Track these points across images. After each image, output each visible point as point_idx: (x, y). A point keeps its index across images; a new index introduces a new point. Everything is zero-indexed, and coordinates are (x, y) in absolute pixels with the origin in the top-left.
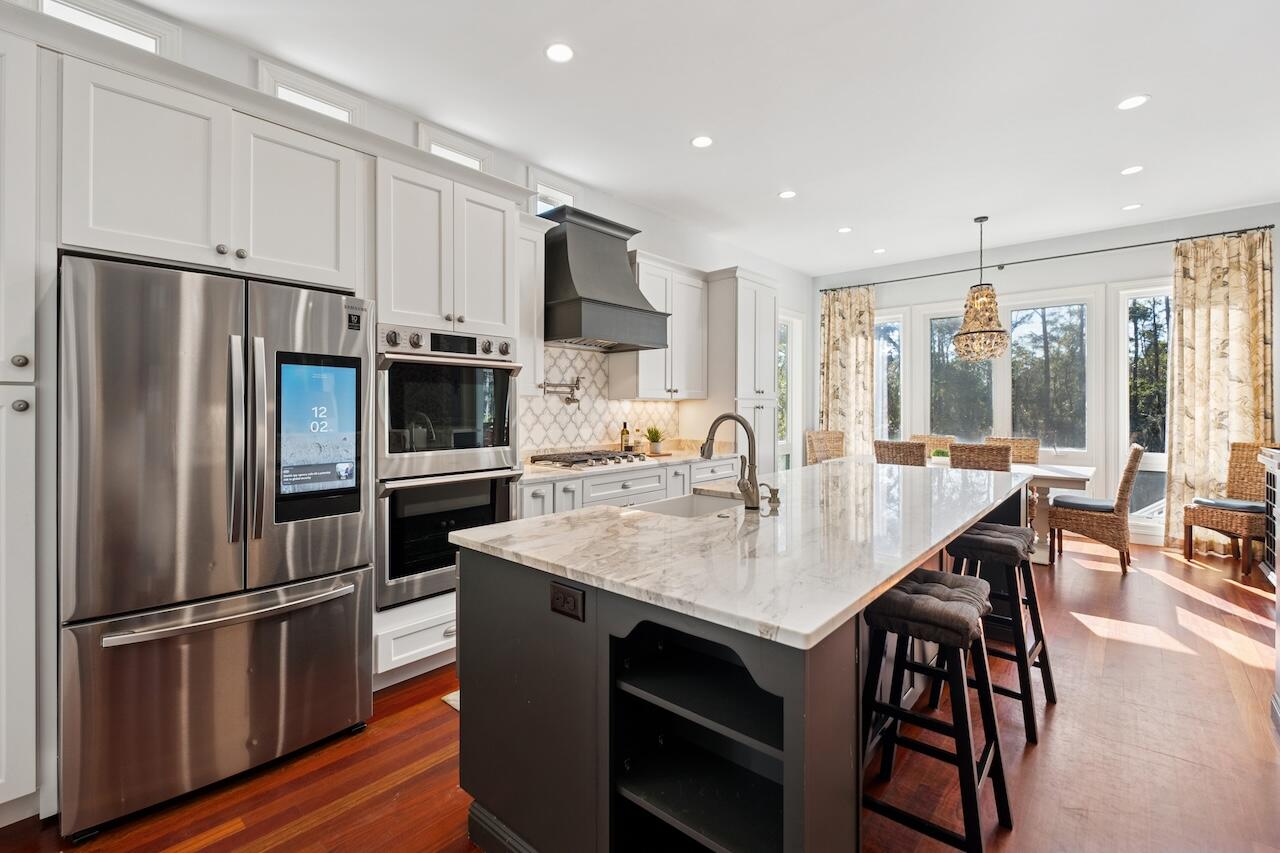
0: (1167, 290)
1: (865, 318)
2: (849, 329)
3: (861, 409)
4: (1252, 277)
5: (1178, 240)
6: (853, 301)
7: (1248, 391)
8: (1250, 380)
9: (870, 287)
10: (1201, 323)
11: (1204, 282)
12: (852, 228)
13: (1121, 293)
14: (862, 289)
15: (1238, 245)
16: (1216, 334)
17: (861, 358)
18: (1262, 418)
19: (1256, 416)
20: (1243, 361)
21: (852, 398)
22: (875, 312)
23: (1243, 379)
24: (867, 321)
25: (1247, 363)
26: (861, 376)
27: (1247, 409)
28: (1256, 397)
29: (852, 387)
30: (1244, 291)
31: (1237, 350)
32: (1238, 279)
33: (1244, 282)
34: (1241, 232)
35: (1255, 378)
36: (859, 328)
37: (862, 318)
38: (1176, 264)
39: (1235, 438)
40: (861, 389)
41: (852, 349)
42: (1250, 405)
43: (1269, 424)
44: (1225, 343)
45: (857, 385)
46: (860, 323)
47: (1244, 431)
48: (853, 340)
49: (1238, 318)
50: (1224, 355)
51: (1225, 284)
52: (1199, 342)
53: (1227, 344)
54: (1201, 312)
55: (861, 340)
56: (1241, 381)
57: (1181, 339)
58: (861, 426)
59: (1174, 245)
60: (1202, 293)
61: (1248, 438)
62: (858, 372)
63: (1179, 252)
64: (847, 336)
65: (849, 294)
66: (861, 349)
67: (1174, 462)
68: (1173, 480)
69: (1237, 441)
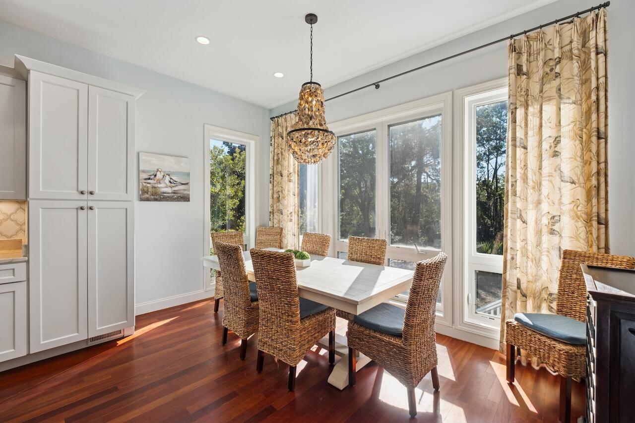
0: (502, 94)
4: (585, 66)
5: (512, 37)
7: (580, 193)
8: (582, 180)
10: (533, 121)
11: (536, 77)
15: (570, 32)
16: (548, 132)
18: (595, 223)
19: (588, 222)
20: (576, 159)
23: (575, 179)
25: (579, 162)
27: (579, 213)
28: (589, 200)
29: (286, 193)
30: (577, 80)
31: (569, 147)
32: (571, 69)
33: (576, 71)
34: (574, 17)
35: (588, 179)
38: (510, 62)
39: (567, 245)
43: (603, 230)
44: (557, 140)
47: (575, 237)
49: (570, 112)
50: (556, 154)
51: (558, 75)
52: (532, 142)
53: (559, 142)
54: (533, 109)
56: (573, 183)
57: (514, 139)
59: (508, 42)
60: (535, 88)
61: (579, 246)
63: (513, 50)
65: (285, 120)
67: (508, 267)
68: (508, 284)
69: (569, 249)
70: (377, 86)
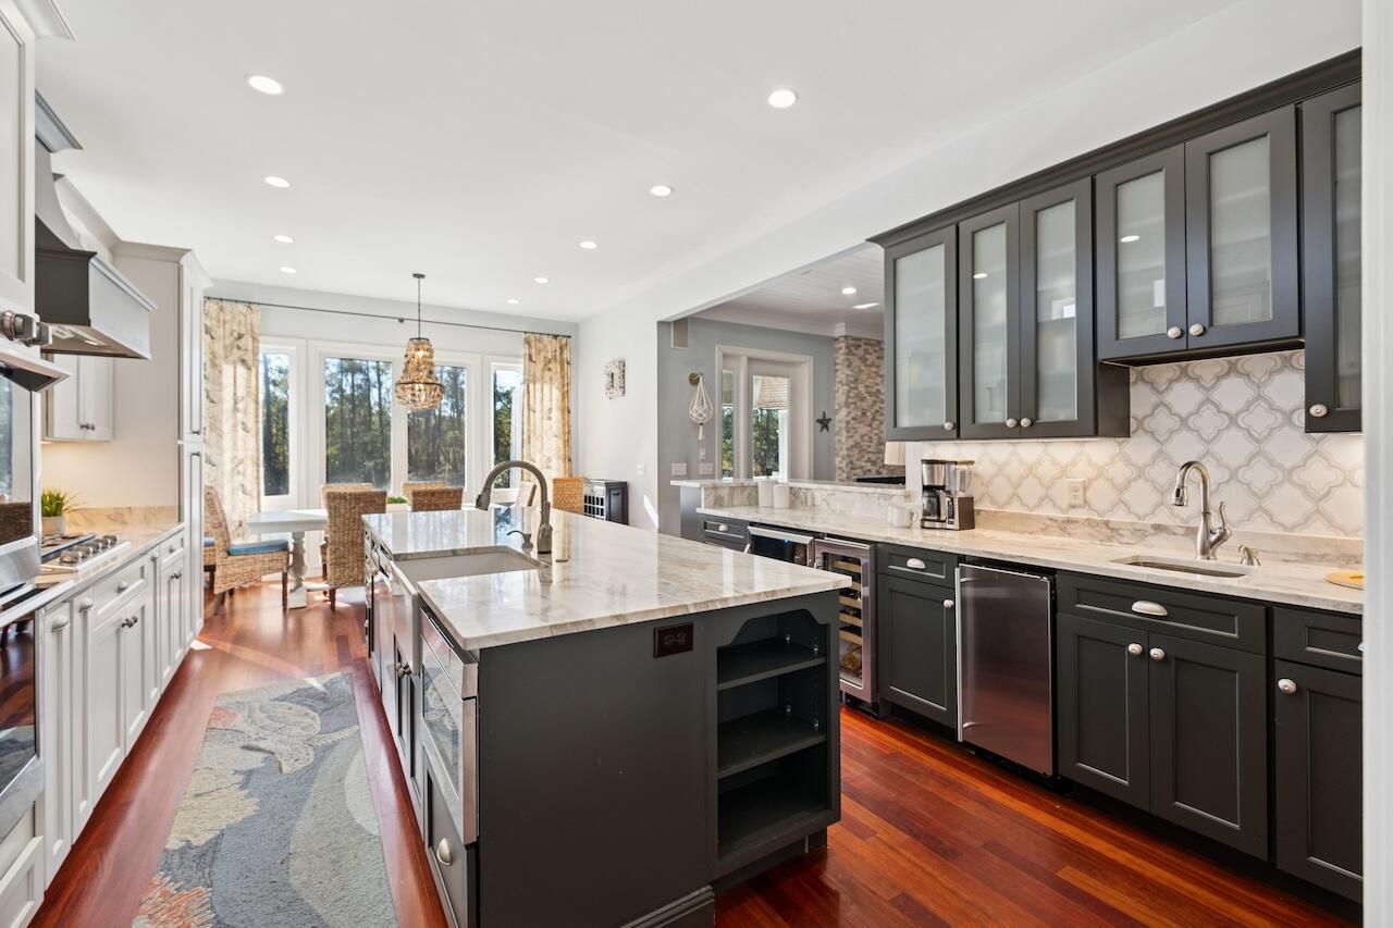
1: (247, 342)
2: (221, 353)
3: (241, 455)
4: (562, 369)
5: (526, 332)
6: (228, 318)
7: (561, 443)
8: (562, 435)
9: (253, 306)
10: (538, 395)
11: (540, 366)
12: (294, 239)
13: (492, 363)
14: (241, 307)
15: (555, 344)
16: (546, 403)
17: (241, 392)
18: (567, 461)
19: (565, 460)
20: (558, 423)
21: (227, 443)
22: (261, 338)
23: (558, 434)
24: (250, 348)
25: (559, 425)
26: (240, 416)
28: (565, 447)
29: (226, 427)
30: (559, 376)
31: (556, 415)
32: (555, 366)
33: (559, 370)
34: (556, 337)
35: (564, 435)
36: (237, 354)
37: (242, 343)
38: (524, 350)
40: (240, 432)
41: (227, 379)
42: (562, 452)
43: (570, 464)
44: (550, 410)
45: (235, 426)
46: (239, 348)
48: (227, 369)
49: (556, 394)
50: (550, 418)
51: (550, 370)
52: (538, 408)
53: (552, 411)
54: (538, 386)
55: (241, 370)
56: (557, 436)
57: (529, 405)
58: (241, 477)
59: (524, 335)
60: (538, 374)
62: (235, 410)
63: (528, 342)
64: (217, 362)
65: (221, 309)
66: (240, 381)
69: (557, 477)
70: (401, 320)
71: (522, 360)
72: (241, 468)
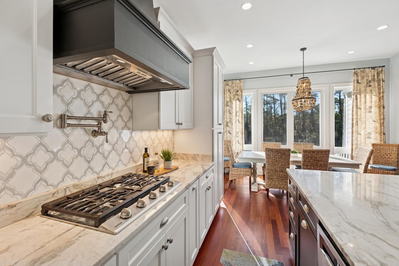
0: (350, 88)
1: (239, 93)
2: (232, 97)
3: (238, 131)
4: (379, 85)
5: (354, 69)
6: (234, 86)
7: (378, 125)
8: (379, 120)
9: (241, 80)
10: (363, 100)
11: (363, 85)
13: (334, 88)
14: (238, 81)
15: (374, 72)
16: (368, 104)
17: (238, 110)
18: (382, 134)
19: (381, 134)
20: (375, 114)
21: (234, 127)
22: (243, 91)
23: (375, 120)
24: (240, 94)
25: (378, 115)
26: (237, 117)
27: (377, 131)
28: (381, 127)
29: (234, 121)
30: (377, 89)
31: (375, 110)
32: (375, 84)
33: (376, 86)
34: (373, 68)
36: (237, 97)
37: (238, 93)
38: (354, 78)
40: (238, 123)
41: (234, 106)
42: (379, 129)
43: (384, 136)
44: (371, 107)
45: (236, 121)
46: (237, 95)
47: (376, 139)
48: (234, 102)
49: (375, 98)
50: (370, 112)
51: (370, 86)
52: (363, 107)
53: (372, 108)
54: (363, 95)
55: (238, 102)
57: (357, 106)
58: (238, 138)
59: (353, 71)
60: (363, 89)
61: (378, 142)
62: (236, 115)
63: (356, 74)
64: (231, 100)
65: (232, 83)
66: (238, 106)
67: (354, 151)
68: (353, 157)
69: (374, 143)
70: (291, 75)
71: (352, 84)
72: (238, 135)
